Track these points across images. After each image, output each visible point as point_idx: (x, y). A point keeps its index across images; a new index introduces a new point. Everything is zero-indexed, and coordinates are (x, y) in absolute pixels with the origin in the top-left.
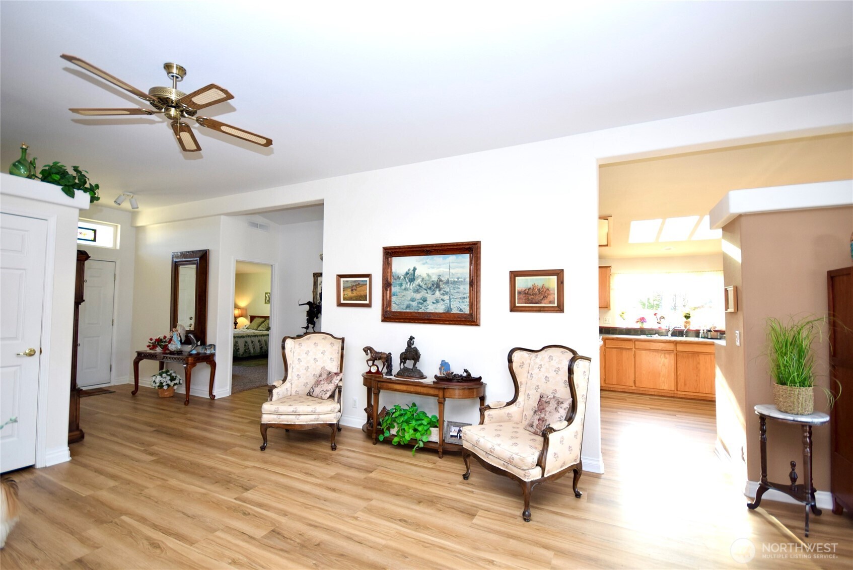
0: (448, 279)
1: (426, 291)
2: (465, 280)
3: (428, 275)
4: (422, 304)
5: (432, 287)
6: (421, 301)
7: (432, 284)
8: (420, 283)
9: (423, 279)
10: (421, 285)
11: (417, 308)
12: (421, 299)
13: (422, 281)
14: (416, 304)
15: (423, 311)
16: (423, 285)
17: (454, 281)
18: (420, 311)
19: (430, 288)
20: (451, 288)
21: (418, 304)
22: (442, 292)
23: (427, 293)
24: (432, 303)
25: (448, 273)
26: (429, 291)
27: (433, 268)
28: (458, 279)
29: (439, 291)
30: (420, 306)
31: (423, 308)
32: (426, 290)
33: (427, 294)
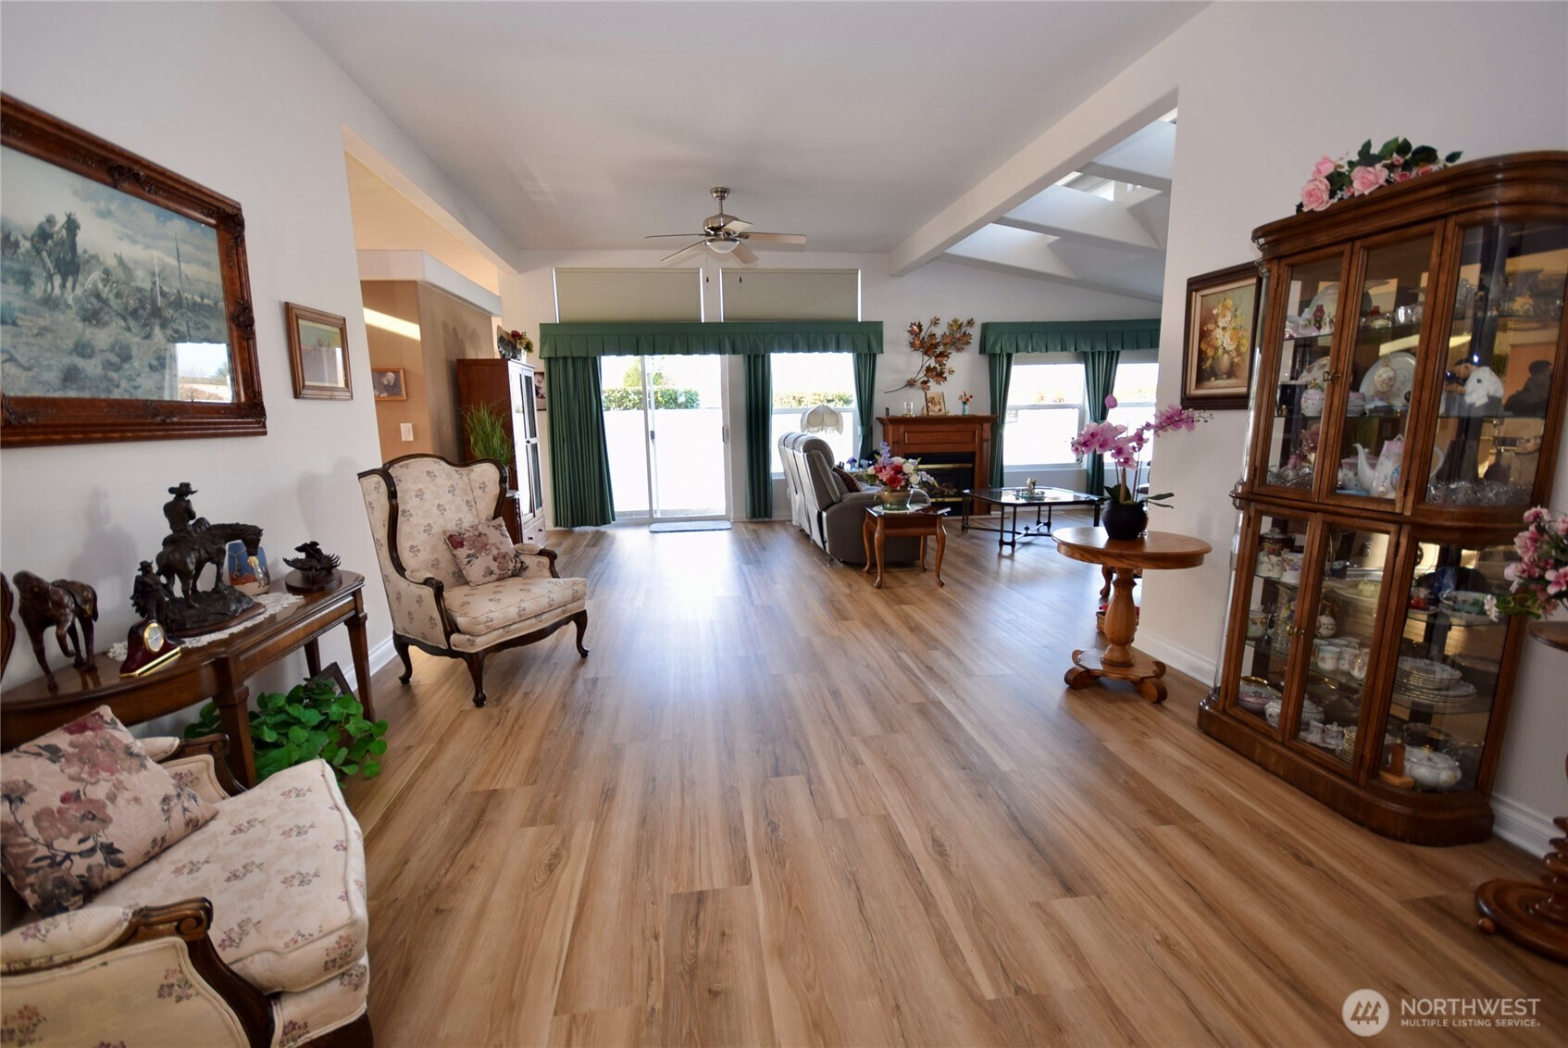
0: (179, 292)
1: (122, 323)
2: (216, 304)
3: (121, 262)
4: (118, 369)
5: (141, 312)
6: (115, 359)
7: (140, 300)
8: (100, 286)
9: (107, 272)
10: (104, 296)
11: (103, 385)
12: (112, 349)
13: (106, 281)
14: (99, 371)
15: (127, 396)
16: (111, 296)
17: (195, 304)
18: (117, 394)
19: (134, 313)
20: (191, 324)
21: (104, 368)
22: (169, 332)
23: (129, 329)
24: (147, 369)
25: (177, 274)
26: (132, 323)
27: (134, 242)
28: (202, 298)
29: (163, 326)
30: (114, 375)
31: (124, 384)
32: (124, 319)
33: (127, 334)
